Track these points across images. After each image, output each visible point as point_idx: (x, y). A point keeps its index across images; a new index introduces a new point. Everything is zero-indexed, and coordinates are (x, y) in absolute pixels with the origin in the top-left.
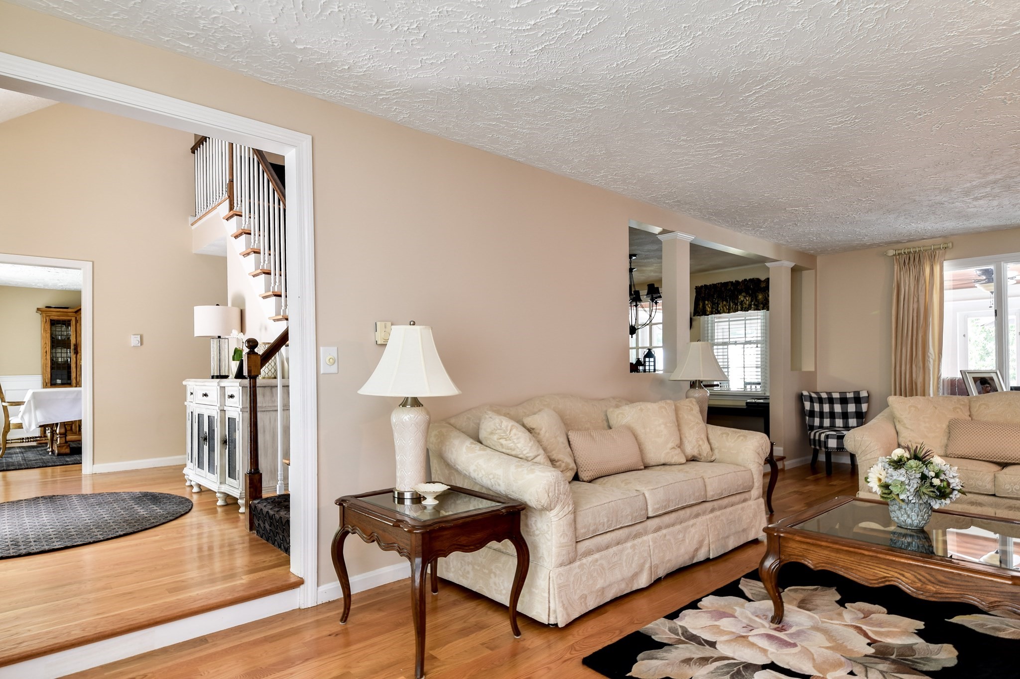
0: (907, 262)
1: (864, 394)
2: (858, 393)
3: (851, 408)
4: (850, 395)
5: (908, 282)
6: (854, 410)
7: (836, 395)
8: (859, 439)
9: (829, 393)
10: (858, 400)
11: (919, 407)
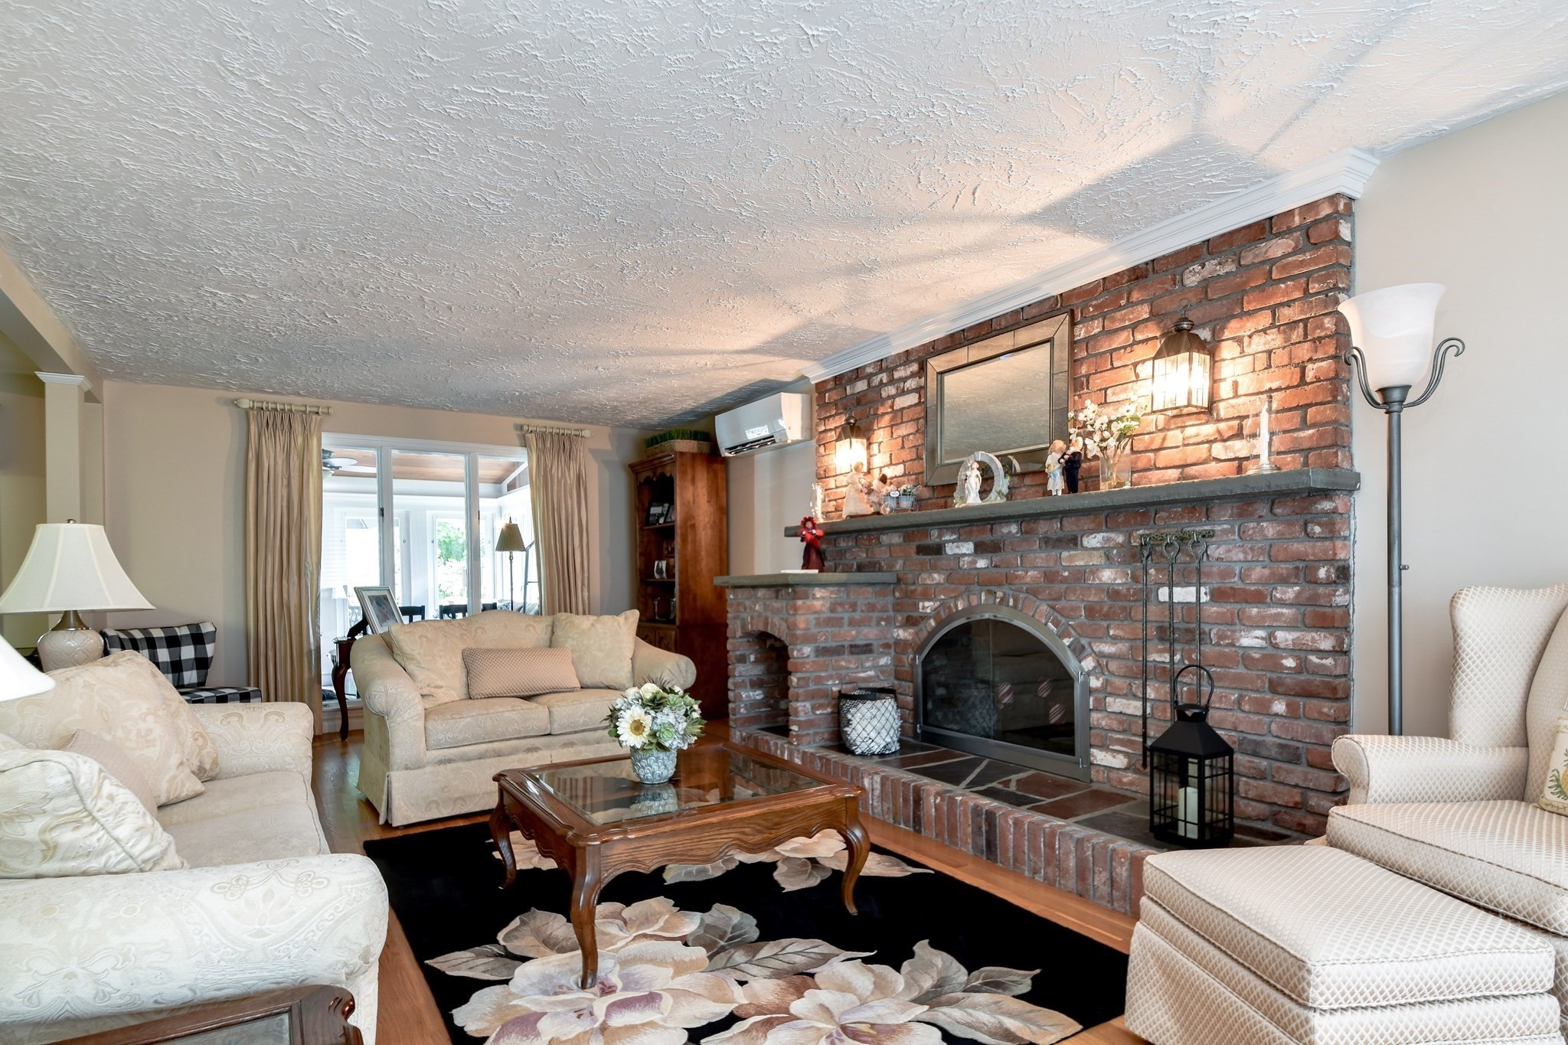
0: (270, 423)
1: (206, 628)
2: (197, 626)
3: (188, 652)
4: (184, 631)
5: (273, 454)
6: (192, 656)
7: (157, 633)
8: (394, 691)
9: (144, 630)
10: (198, 638)
11: (430, 636)
